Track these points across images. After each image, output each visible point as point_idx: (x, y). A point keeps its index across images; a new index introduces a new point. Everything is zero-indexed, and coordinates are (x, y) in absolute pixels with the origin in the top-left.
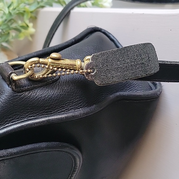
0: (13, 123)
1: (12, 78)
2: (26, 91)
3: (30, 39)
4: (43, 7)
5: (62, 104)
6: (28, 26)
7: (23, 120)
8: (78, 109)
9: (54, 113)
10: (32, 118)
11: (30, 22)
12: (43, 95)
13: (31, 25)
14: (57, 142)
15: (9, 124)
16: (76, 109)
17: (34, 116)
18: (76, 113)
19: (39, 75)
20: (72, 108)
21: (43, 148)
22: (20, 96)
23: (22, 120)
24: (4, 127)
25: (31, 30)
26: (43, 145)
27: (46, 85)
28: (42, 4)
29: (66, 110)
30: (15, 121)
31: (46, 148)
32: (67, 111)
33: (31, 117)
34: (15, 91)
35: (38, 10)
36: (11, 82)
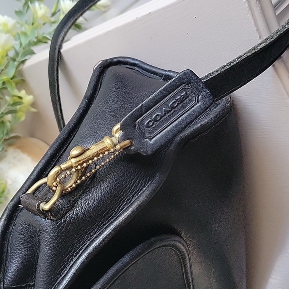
0: (78, 256)
1: (43, 210)
2: (68, 211)
3: (34, 110)
4: (23, 62)
5: (119, 197)
6: (20, 98)
7: (86, 246)
8: (141, 191)
9: (116, 214)
10: (95, 236)
11: (19, 90)
12: (91, 204)
13: (23, 93)
14: (140, 244)
15: (74, 260)
16: (139, 192)
17: (95, 233)
18: (141, 198)
19: (70, 184)
20: (134, 195)
21: (128, 263)
22: (65, 221)
23: (84, 246)
24: (69, 267)
25: (28, 99)
26: (126, 258)
27: (86, 189)
28: (19, 59)
29: (128, 200)
30: (78, 253)
31: (132, 260)
32: (129, 203)
33: (93, 235)
34: (56, 220)
35: (20, 68)
36: (44, 214)
